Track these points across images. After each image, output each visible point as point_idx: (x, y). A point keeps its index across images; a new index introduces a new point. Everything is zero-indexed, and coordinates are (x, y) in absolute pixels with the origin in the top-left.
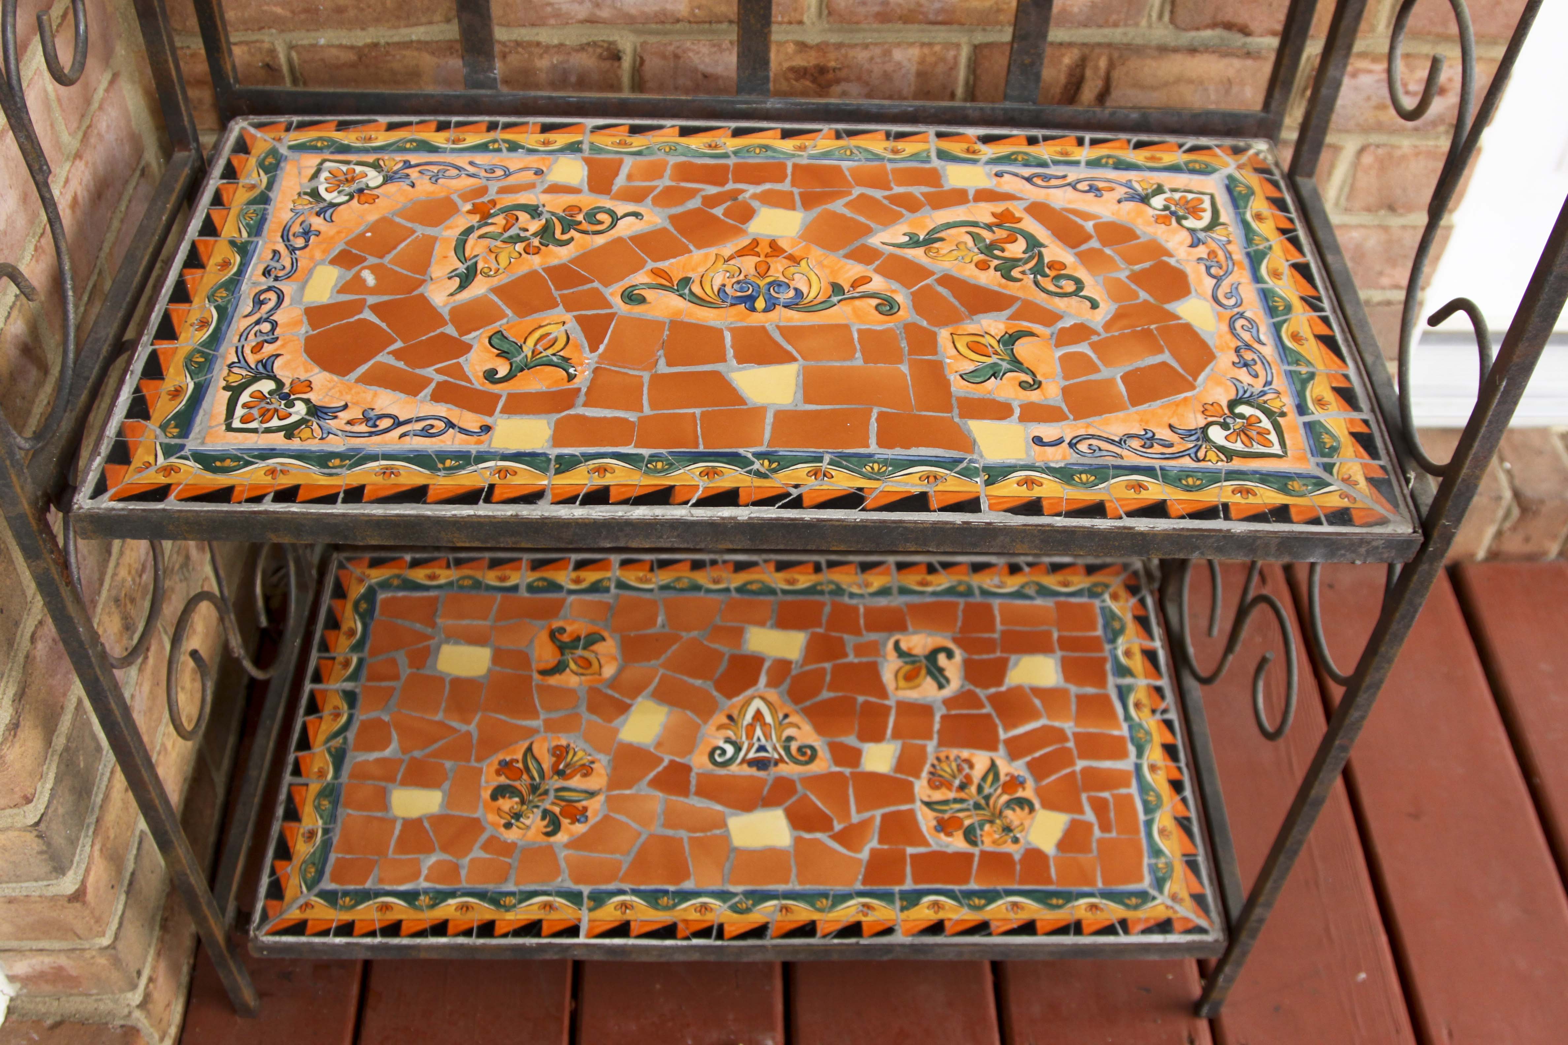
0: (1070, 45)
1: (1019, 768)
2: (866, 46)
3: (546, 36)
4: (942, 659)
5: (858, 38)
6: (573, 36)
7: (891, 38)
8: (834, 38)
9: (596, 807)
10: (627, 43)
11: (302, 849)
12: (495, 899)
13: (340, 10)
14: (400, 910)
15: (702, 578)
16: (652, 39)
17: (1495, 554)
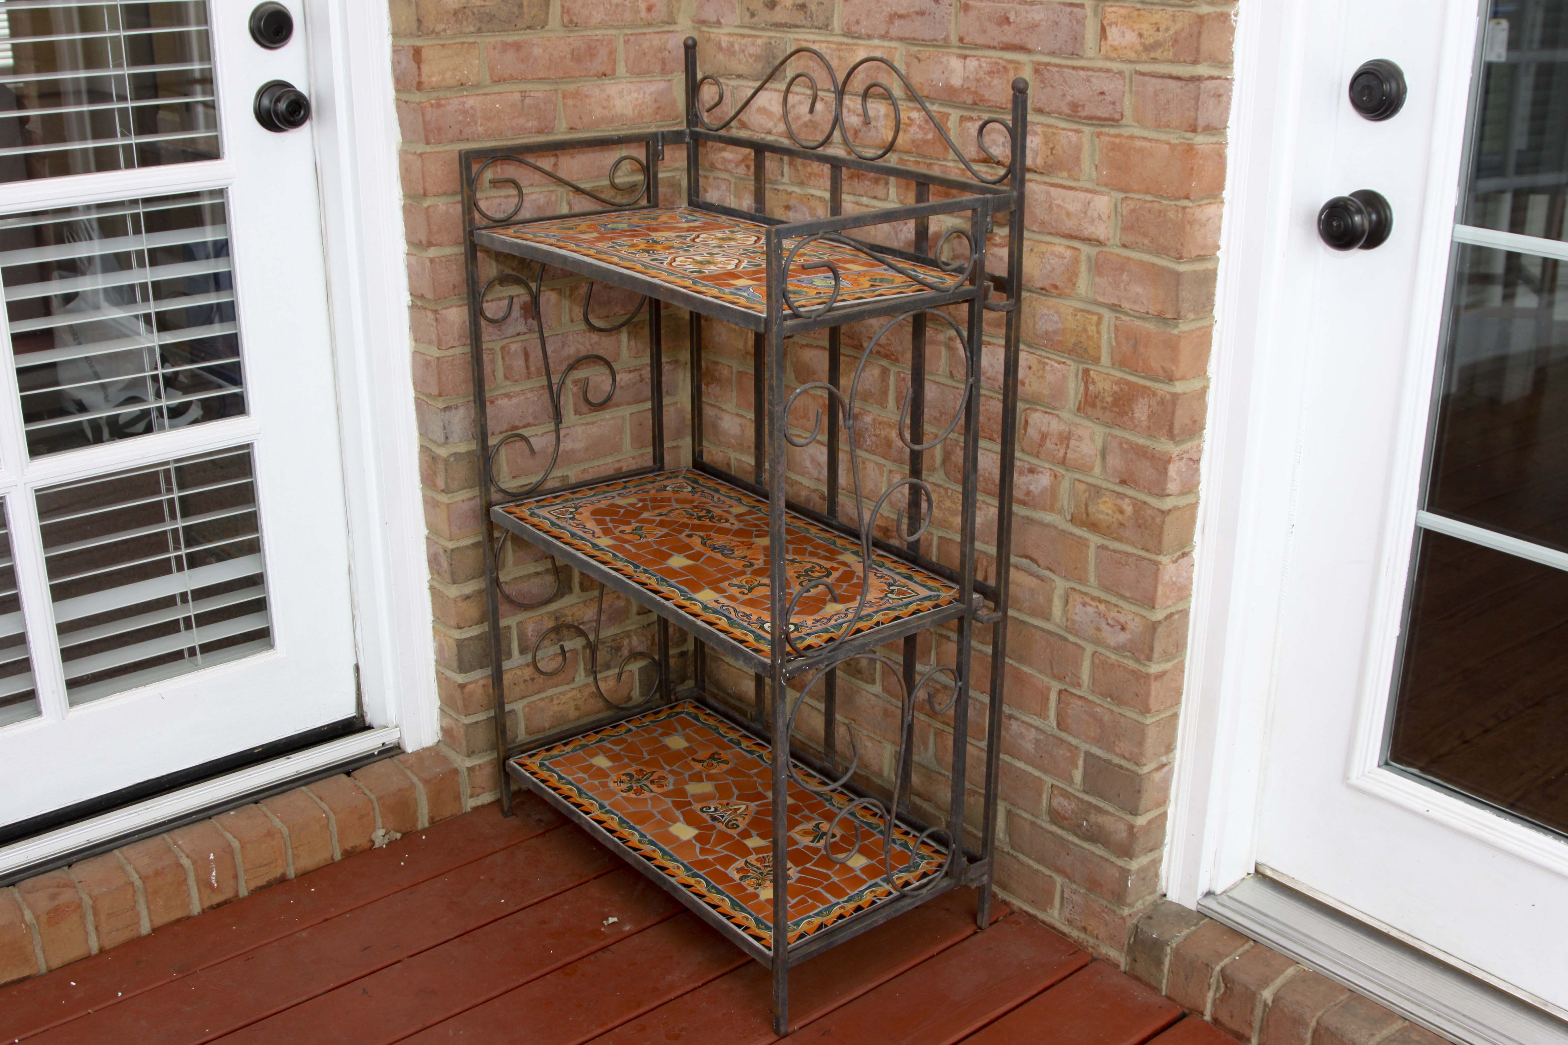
4: (827, 837)
11: (554, 752)
12: (581, 793)
14: (554, 778)
17: (1215, 1020)
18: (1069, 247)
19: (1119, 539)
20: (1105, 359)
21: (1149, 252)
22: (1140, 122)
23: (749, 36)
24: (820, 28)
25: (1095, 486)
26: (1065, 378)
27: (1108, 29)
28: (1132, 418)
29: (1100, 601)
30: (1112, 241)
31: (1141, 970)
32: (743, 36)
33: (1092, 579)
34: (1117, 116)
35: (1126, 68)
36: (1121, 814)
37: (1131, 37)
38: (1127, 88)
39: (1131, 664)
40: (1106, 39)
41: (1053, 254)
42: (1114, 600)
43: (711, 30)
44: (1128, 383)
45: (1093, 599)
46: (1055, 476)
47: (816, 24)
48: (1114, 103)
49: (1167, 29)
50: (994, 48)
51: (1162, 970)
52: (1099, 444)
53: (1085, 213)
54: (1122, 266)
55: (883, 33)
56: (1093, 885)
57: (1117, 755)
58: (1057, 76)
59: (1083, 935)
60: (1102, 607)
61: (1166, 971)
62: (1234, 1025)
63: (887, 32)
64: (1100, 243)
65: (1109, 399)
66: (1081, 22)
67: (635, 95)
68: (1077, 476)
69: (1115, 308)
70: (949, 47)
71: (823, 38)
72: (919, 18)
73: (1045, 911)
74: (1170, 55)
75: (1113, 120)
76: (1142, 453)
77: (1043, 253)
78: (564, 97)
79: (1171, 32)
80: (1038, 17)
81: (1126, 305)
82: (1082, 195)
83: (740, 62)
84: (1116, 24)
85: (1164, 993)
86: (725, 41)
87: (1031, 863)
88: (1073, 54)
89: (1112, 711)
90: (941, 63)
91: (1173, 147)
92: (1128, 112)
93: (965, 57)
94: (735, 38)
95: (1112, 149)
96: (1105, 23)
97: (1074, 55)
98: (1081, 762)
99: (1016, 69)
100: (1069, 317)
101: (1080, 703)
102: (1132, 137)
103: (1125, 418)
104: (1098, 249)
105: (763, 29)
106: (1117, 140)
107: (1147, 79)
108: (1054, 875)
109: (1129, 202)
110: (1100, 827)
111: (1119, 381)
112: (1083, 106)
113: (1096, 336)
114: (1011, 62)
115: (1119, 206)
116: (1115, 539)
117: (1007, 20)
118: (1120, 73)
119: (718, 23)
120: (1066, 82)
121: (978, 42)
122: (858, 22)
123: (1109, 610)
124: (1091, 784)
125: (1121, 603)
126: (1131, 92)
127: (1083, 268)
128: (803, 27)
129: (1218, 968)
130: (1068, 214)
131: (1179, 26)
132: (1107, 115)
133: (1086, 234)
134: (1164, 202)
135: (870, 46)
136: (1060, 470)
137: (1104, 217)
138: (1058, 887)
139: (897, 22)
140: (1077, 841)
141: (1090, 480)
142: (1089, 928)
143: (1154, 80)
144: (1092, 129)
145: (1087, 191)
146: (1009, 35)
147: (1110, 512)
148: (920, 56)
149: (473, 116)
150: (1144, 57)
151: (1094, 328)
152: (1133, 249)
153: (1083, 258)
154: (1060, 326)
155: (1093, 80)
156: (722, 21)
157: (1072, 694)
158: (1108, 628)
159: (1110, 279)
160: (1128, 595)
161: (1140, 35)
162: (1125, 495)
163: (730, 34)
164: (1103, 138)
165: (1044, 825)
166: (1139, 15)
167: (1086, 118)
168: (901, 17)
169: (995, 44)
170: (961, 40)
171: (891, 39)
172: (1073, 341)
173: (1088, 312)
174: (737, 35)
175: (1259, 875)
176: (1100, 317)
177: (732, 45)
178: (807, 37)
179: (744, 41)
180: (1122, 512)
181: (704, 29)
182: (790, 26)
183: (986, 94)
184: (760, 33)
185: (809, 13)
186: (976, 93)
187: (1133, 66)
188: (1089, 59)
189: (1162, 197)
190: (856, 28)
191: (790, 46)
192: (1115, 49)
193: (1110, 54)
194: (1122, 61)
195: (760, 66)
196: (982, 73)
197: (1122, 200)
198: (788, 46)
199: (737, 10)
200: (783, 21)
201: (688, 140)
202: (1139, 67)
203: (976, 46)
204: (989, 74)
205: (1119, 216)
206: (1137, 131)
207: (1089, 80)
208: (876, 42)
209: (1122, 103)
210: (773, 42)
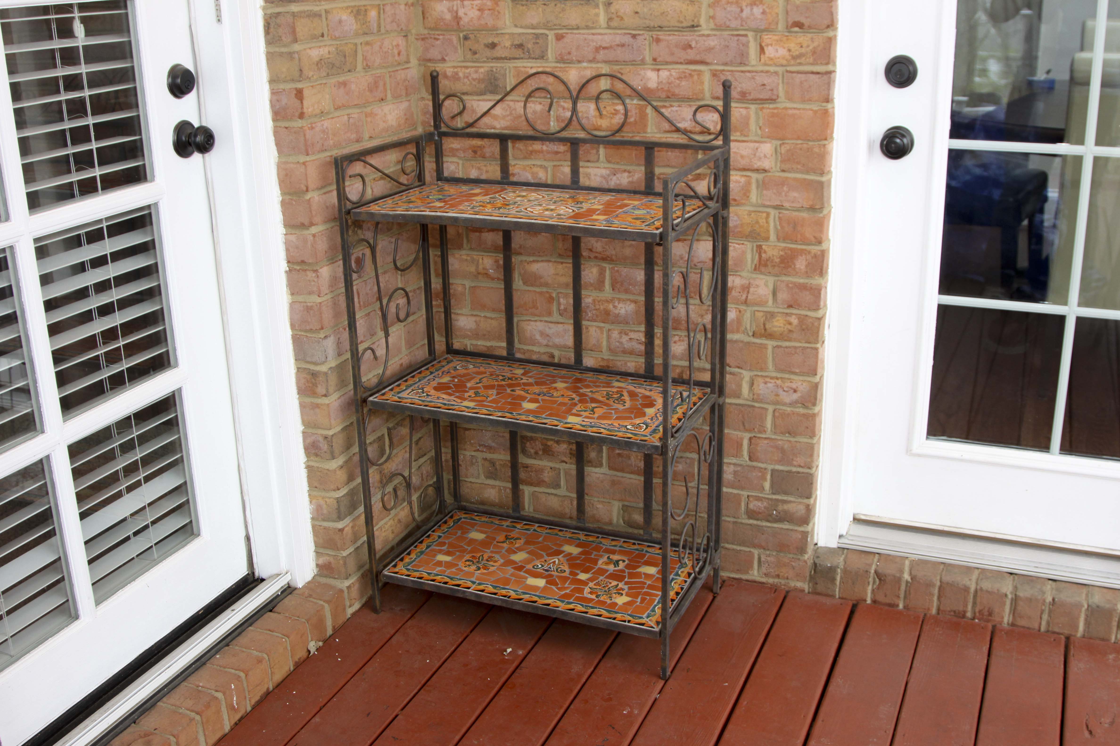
0: (677, 366)
1: (626, 587)
2: (620, 361)
3: (535, 349)
4: (621, 562)
5: (618, 358)
6: (542, 350)
7: (628, 359)
8: (611, 358)
9: (492, 569)
10: (557, 353)
11: (407, 560)
12: (451, 579)
13: (484, 335)
14: (425, 575)
15: (560, 533)
16: (563, 353)
17: (874, 601)
18: (743, 176)
19: (790, 340)
20: (773, 237)
21: (802, 172)
22: (790, 100)
23: (472, 67)
24: (536, 59)
25: (769, 312)
26: (744, 253)
27: (765, 48)
28: (794, 269)
29: (777, 378)
30: (774, 169)
31: (820, 588)
33: (770, 366)
34: (774, 97)
35: (780, 70)
36: (800, 500)
37: (782, 52)
38: (780, 81)
39: (802, 411)
40: (764, 53)
42: (787, 376)
43: (436, 65)
44: (791, 249)
45: (772, 378)
46: (740, 311)
47: (533, 56)
48: (772, 90)
49: (808, 46)
50: (681, 63)
51: (835, 584)
52: (771, 287)
53: (755, 155)
54: (783, 182)
55: (591, 59)
56: (782, 547)
57: (795, 466)
58: (730, 77)
59: (776, 580)
60: (779, 382)
61: (838, 583)
62: (887, 600)
63: (594, 58)
64: (765, 171)
65: (778, 260)
66: (746, 45)
67: (396, 112)
68: (756, 308)
69: (776, 207)
70: (645, 65)
71: (539, 65)
72: (620, 48)
73: (748, 573)
74: (811, 60)
75: (772, 100)
76: (803, 287)
78: (366, 117)
79: (811, 48)
80: (712, 44)
81: (786, 205)
82: (752, 145)
83: (464, 84)
84: (771, 45)
85: (837, 597)
86: (449, 72)
87: (735, 547)
89: (790, 441)
90: (640, 75)
91: (815, 112)
92: (782, 94)
93: (658, 70)
94: (459, 69)
95: (772, 117)
96: (763, 44)
97: (741, 64)
98: (769, 477)
99: (699, 75)
100: (746, 217)
101: (766, 442)
102: (786, 109)
103: (789, 269)
104: (764, 175)
105: (484, 62)
106: (776, 111)
107: (794, 75)
108: (752, 550)
109: (785, 146)
110: (786, 512)
111: (784, 249)
112: (750, 93)
113: (766, 225)
114: (695, 71)
115: (778, 148)
116: (786, 340)
117: (690, 47)
118: (776, 73)
119: (443, 60)
120: (736, 80)
121: (668, 60)
122: (569, 53)
123: (784, 382)
124: (775, 488)
125: (792, 377)
126: (783, 82)
127: (754, 186)
128: (522, 58)
129: (873, 571)
130: (742, 157)
131: (816, 44)
132: (767, 97)
133: (756, 166)
134: (810, 143)
135: (580, 67)
136: (743, 307)
137: (768, 156)
138: (756, 557)
139: (602, 52)
140: (769, 524)
141: (765, 309)
142: (781, 574)
143: (800, 75)
144: (756, 106)
145: (755, 142)
146: (691, 55)
147: (782, 325)
148: (622, 71)
149: (327, 133)
150: (792, 62)
151: (764, 221)
152: (790, 172)
153: (754, 181)
154: (738, 222)
155: (756, 78)
156: (446, 58)
157: (759, 438)
158: (784, 393)
159: (775, 191)
160: (797, 371)
161: (789, 50)
162: (792, 314)
163: (454, 67)
164: (765, 111)
165: (743, 521)
166: (787, 39)
167: (752, 100)
168: (604, 48)
169: (682, 61)
170: (655, 60)
171: (598, 62)
172: (749, 230)
173: (759, 212)
174: (461, 67)
175: (857, 520)
176: (768, 214)
177: (457, 74)
178: (525, 65)
179: (468, 71)
180: (790, 324)
181: (429, 64)
182: (510, 59)
183: (677, 91)
184: (482, 65)
185: (526, 50)
186: (669, 91)
187: (785, 68)
188: (753, 66)
189: (809, 140)
190: (568, 57)
191: (510, 72)
192: (771, 59)
193: (767, 62)
194: (776, 66)
195: (483, 86)
196: (672, 79)
197: (780, 145)
198: (507, 72)
199: (459, 51)
200: (503, 56)
201: (437, 138)
202: (788, 69)
203: (667, 63)
204: (678, 79)
205: (779, 154)
206: (789, 105)
207: (753, 78)
208: (585, 64)
209: (777, 89)
210: (494, 70)
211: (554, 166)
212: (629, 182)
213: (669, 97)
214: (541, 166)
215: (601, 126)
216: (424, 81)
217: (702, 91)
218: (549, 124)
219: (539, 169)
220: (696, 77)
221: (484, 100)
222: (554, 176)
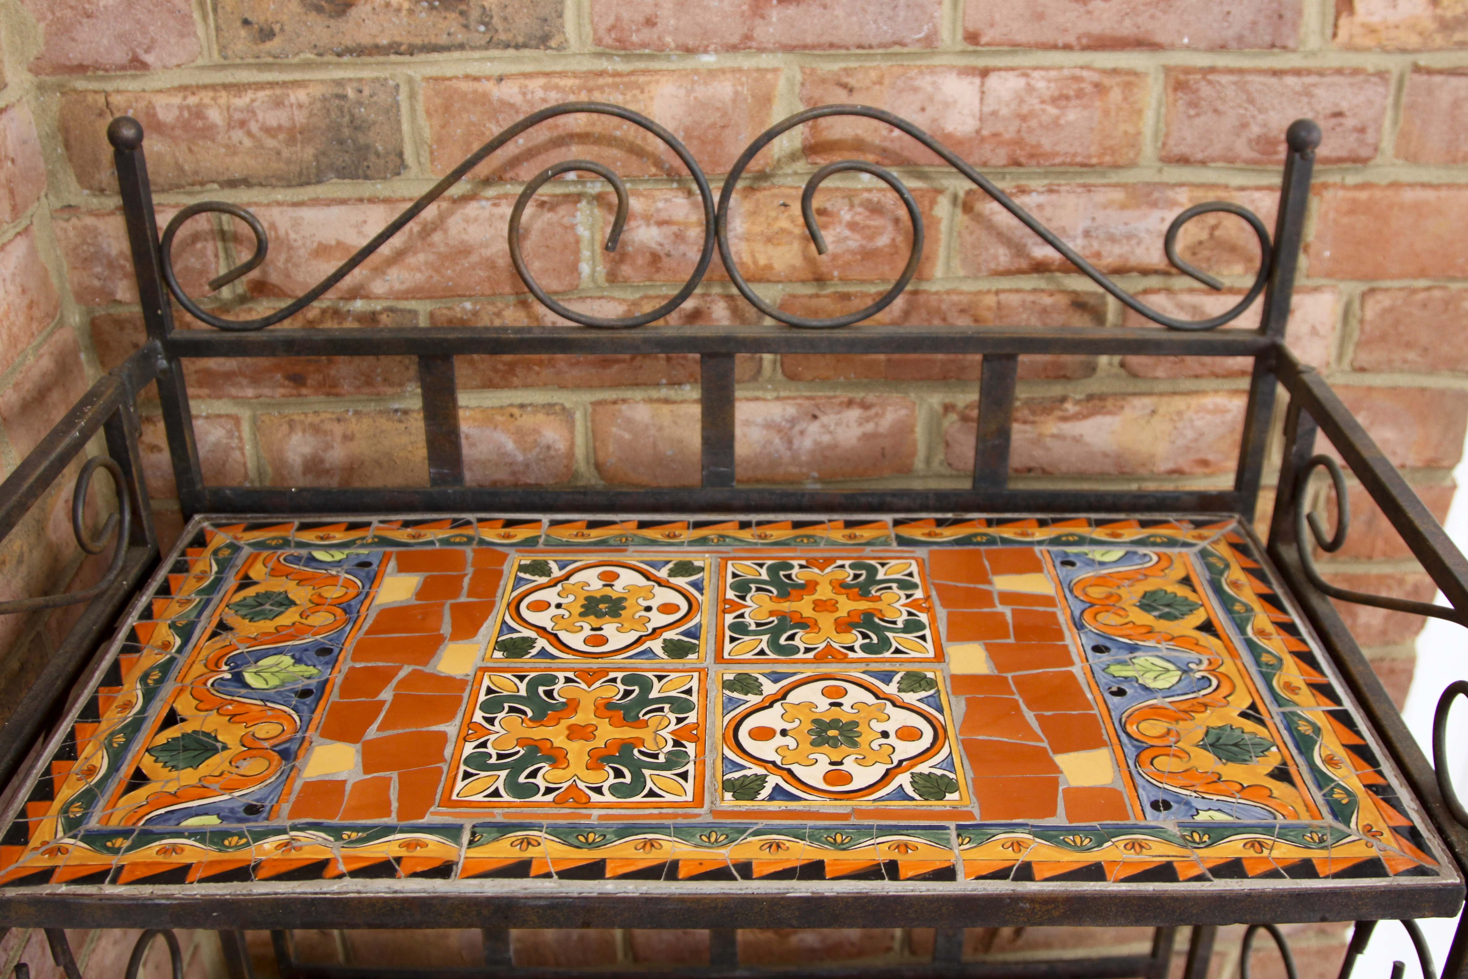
21: (1415, 371)
22: (1413, 157)
23: (259, 86)
24: (517, 47)
30: (1334, 367)
32: (238, 88)
34: (1364, 152)
35: (1394, 64)
38: (1390, 100)
40: (1351, 11)
41: (1201, 409)
43: (109, 86)
47: (503, 37)
48: (1362, 130)
50: (1067, 47)
55: (735, 39)
58: (1230, 92)
63: (747, 37)
70: (933, 54)
71: (528, 68)
75: (1357, 160)
77: (1180, 413)
83: (232, 150)
88: (1273, 46)
90: (916, 90)
92: (1388, 144)
93: (985, 73)
94: (206, 97)
95: (1351, 212)
99: (1126, 85)
102: (1395, 185)
105: (307, 65)
106: (1363, 195)
107: (1438, 79)
109: (1379, 297)
114: (1115, 72)
115: (1356, 305)
118: (1382, 75)
119: (137, 65)
120: (1251, 101)
121: (1020, 38)
122: (650, 22)
126: (1397, 104)
128: (461, 47)
132: (1343, 153)
135: (696, 71)
137: (1322, 330)
143: (1454, 81)
148: (851, 81)
150: (1439, 40)
152: (1378, 371)
155: (1317, 91)
156: (149, 58)
163: (185, 89)
164: (1330, 194)
169: (1071, 39)
170: (972, 38)
171: (761, 50)
174: (213, 87)
177: (198, 113)
178: (473, 69)
179: (242, 101)
181: (81, 84)
182: (411, 51)
183: (1047, 143)
184: (298, 76)
185: (475, 14)
186: (1019, 142)
187: (1409, 58)
188: (1313, 54)
189: (1453, 279)
190: (646, 34)
191: (412, 96)
192: (1371, 30)
193: (1359, 41)
194: (1384, 50)
195: (308, 153)
196: (1034, 102)
197: (1364, 296)
198: (403, 97)
199: (200, 31)
200: (384, 41)
201: (163, 363)
202: (1423, 60)
203: (1015, 47)
204: (1054, 101)
205: (1354, 323)
206: (1406, 174)
207: (1307, 93)
208: (709, 59)
209: (1379, 130)
210: (351, 93)
211: (596, 404)
212: (866, 437)
213: (1018, 164)
214: (549, 408)
215: (769, 267)
216: (67, 146)
217: (1134, 141)
218: (574, 268)
219: (541, 417)
220: (1116, 95)
221: (315, 202)
222: (595, 435)
